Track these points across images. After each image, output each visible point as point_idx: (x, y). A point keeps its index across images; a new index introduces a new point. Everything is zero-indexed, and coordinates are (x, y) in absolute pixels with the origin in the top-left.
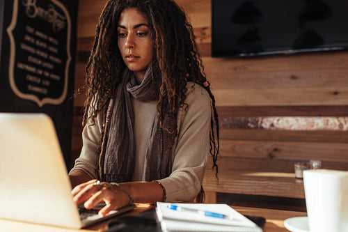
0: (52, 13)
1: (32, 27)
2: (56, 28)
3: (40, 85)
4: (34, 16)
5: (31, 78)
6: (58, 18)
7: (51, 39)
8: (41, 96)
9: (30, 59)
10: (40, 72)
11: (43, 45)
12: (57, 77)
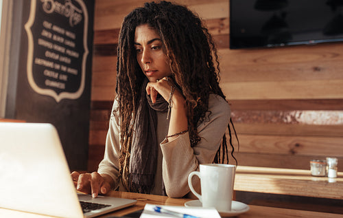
0: (69, 7)
1: (49, 22)
2: (73, 21)
3: (57, 80)
4: (51, 11)
5: (48, 73)
6: (75, 11)
7: (68, 34)
8: (58, 91)
9: (48, 54)
10: (58, 67)
11: (61, 40)
12: (74, 72)
